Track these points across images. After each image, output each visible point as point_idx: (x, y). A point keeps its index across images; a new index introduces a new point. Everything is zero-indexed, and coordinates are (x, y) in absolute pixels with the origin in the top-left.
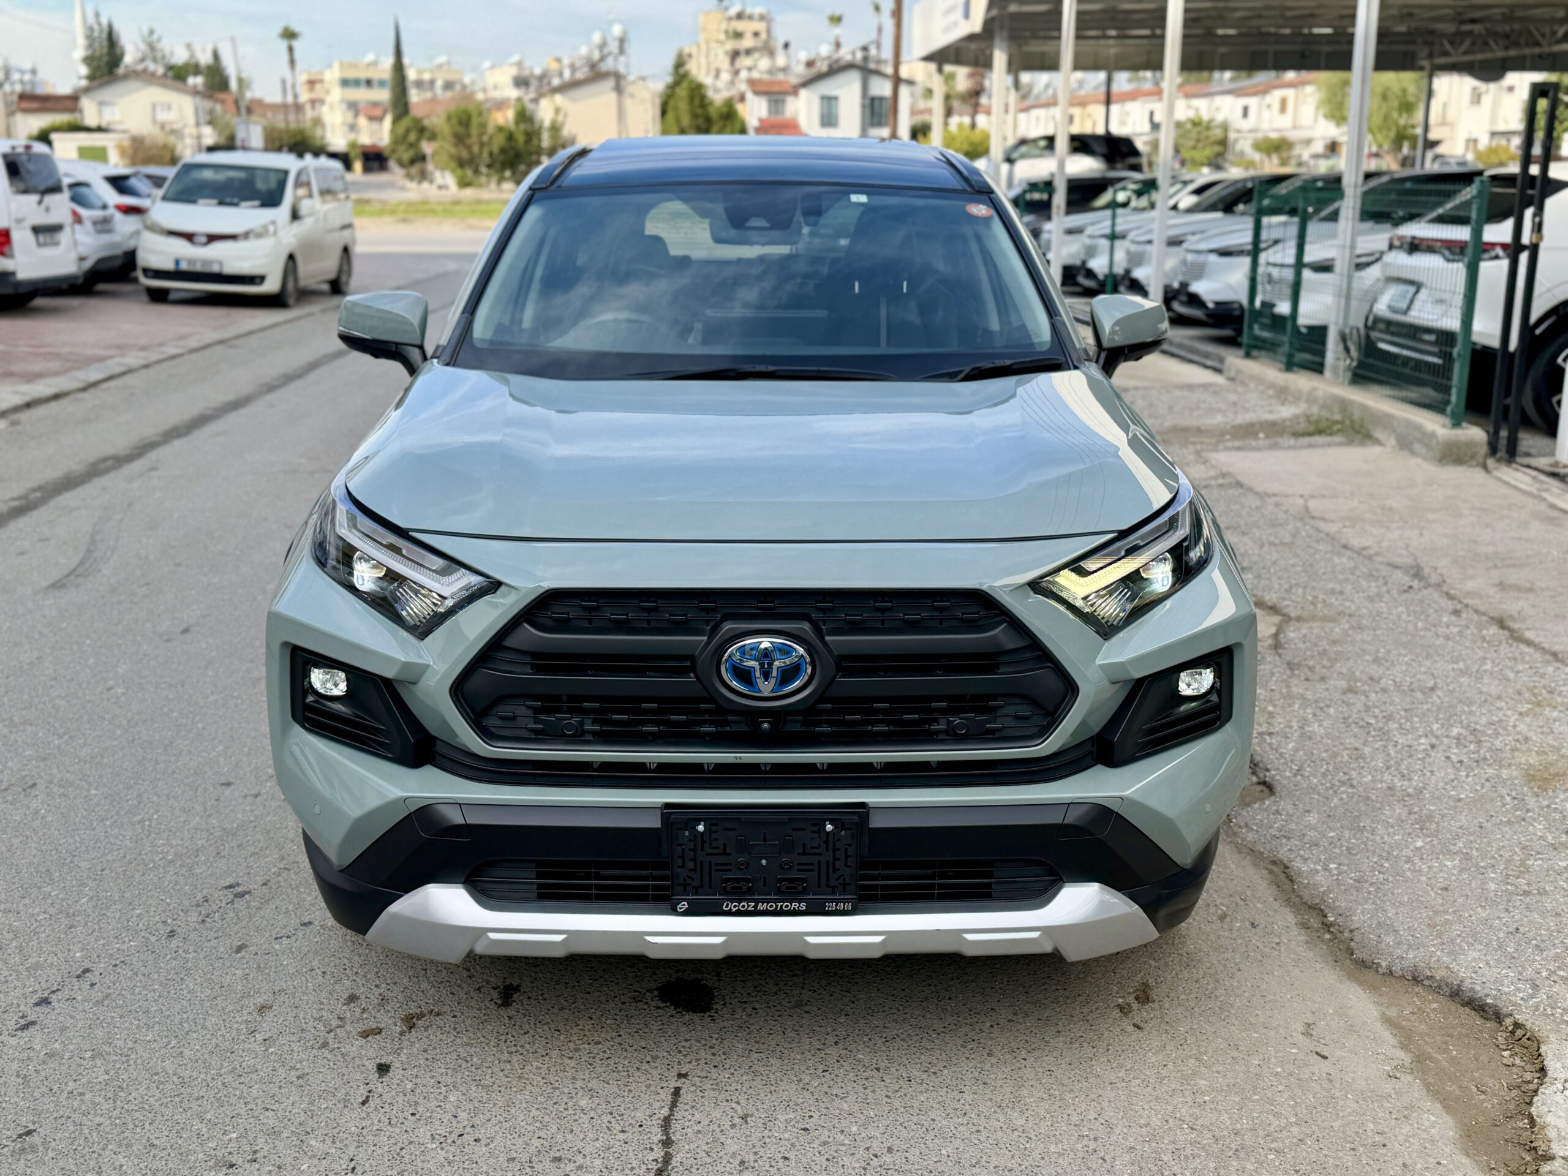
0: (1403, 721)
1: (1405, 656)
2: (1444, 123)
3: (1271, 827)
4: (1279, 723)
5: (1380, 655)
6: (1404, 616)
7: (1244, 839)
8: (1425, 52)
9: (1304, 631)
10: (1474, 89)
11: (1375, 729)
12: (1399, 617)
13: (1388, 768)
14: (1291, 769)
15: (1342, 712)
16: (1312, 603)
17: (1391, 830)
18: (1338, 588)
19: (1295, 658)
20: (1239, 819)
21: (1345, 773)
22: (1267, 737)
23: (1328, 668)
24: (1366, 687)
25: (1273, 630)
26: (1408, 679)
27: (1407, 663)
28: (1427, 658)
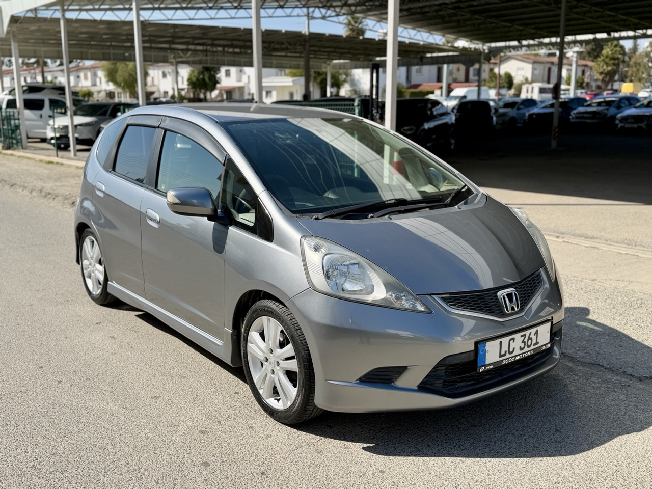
2: (153, 85)
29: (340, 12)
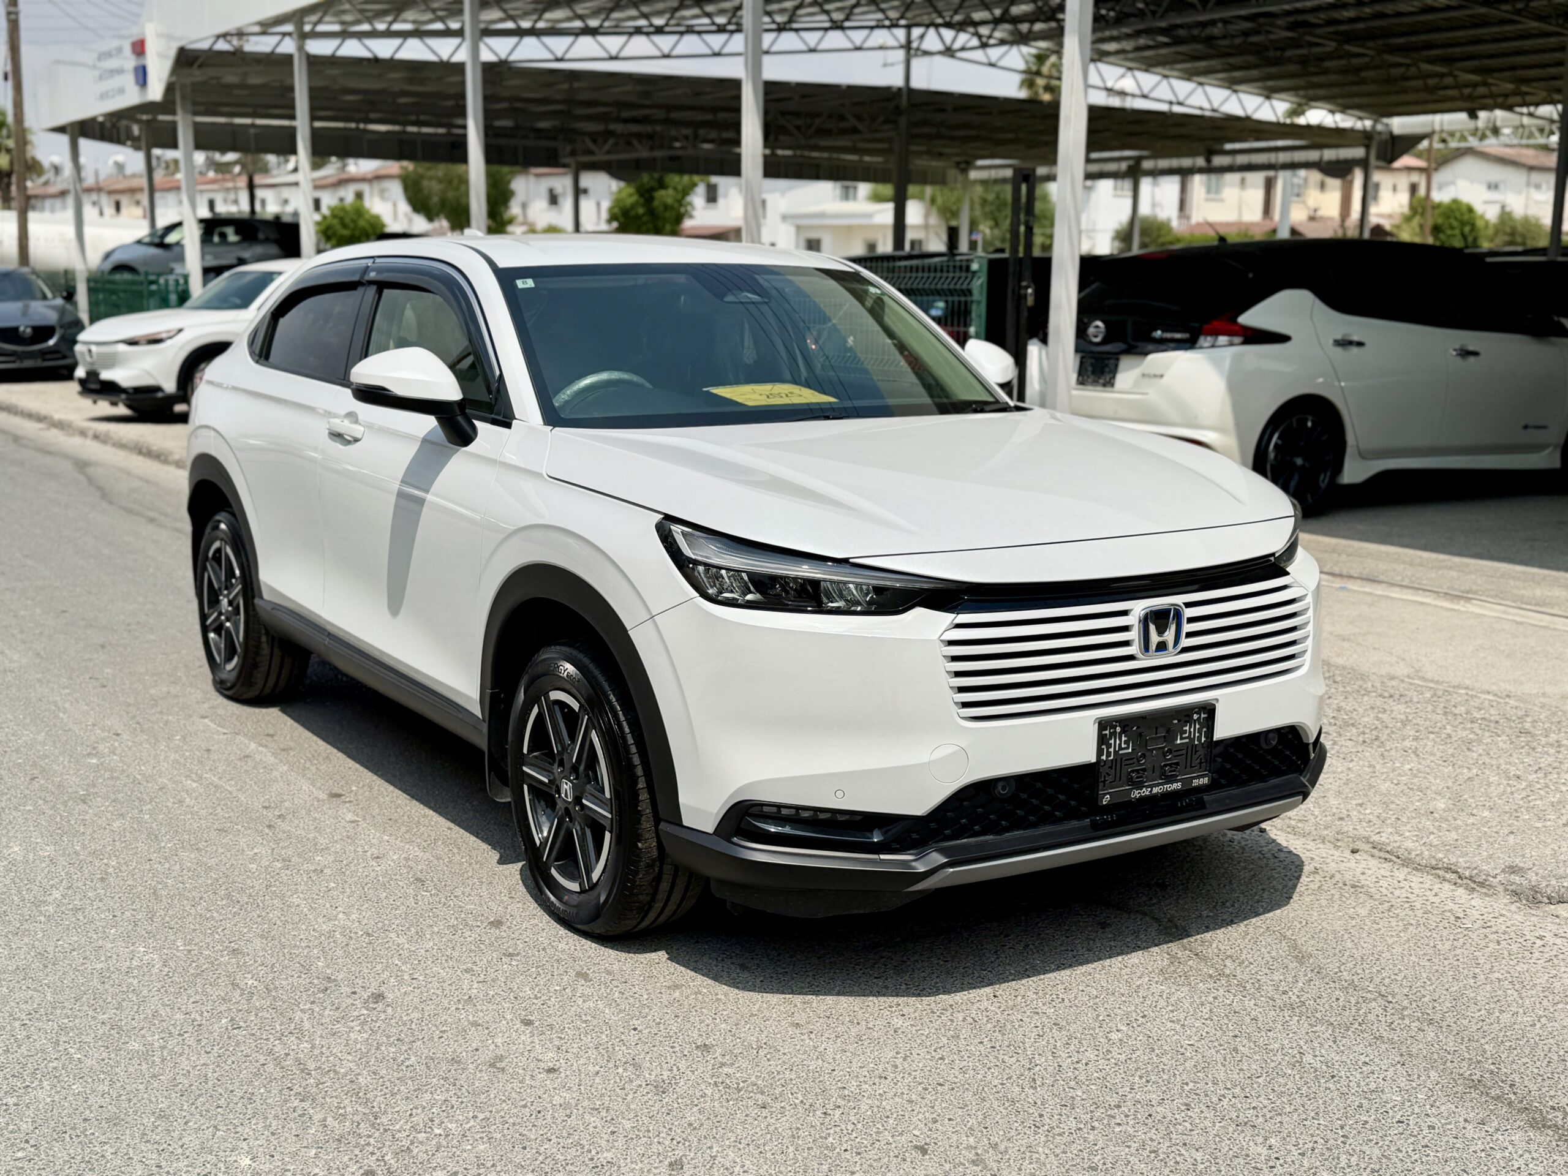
8: (569, 148)
29: (990, 37)
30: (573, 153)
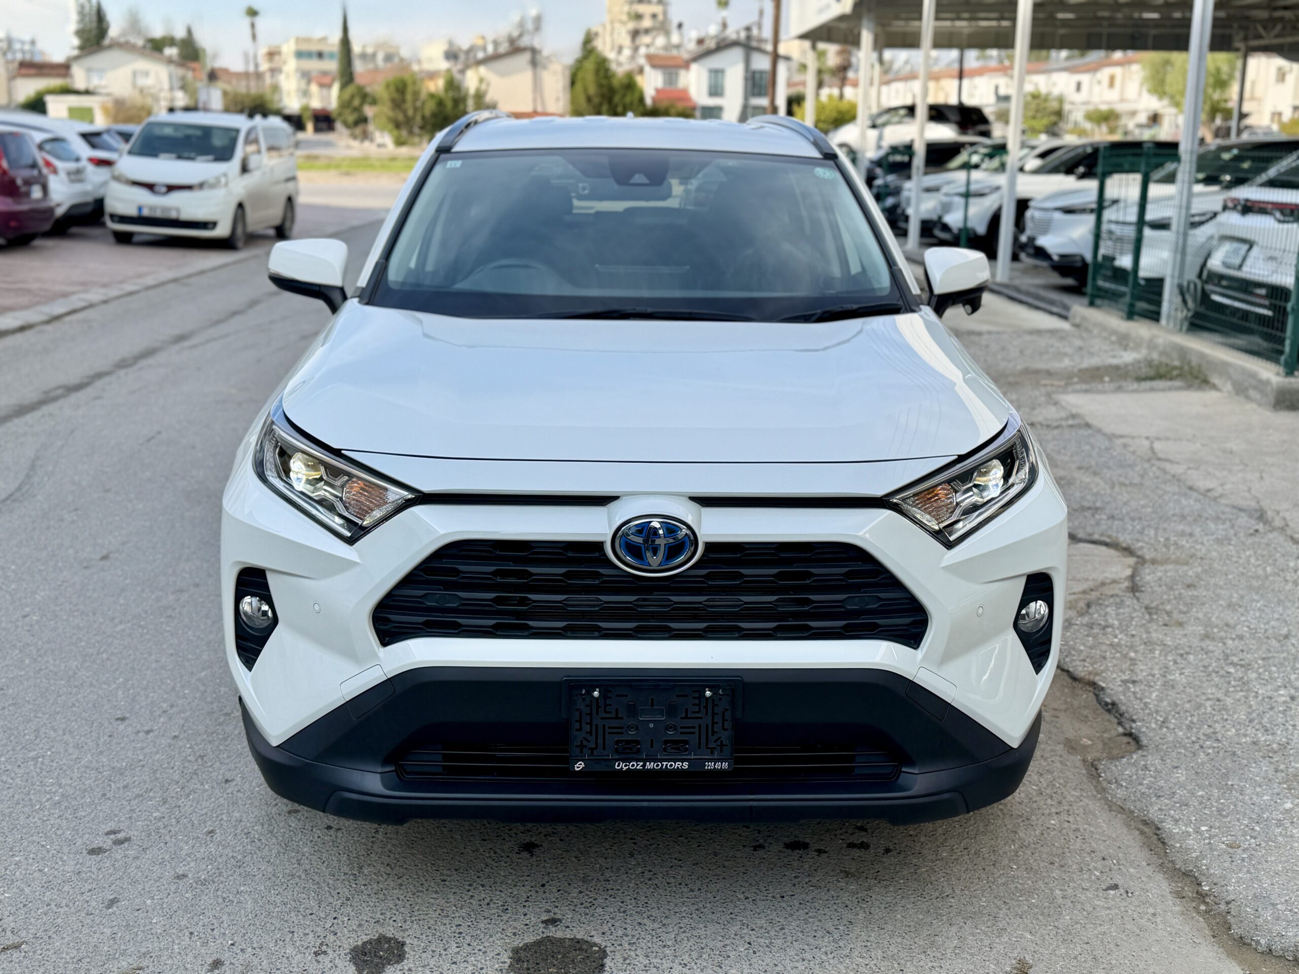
0: (1261, 670)
1: (1258, 601)
2: (1252, 98)
3: (1141, 784)
4: (1142, 671)
5: (1234, 600)
6: (1253, 560)
7: (1114, 796)
8: (1241, 34)
9: (1159, 574)
10: (1280, 69)
11: (1235, 680)
12: (1248, 562)
13: (1251, 721)
14: (1157, 720)
15: (1202, 660)
16: (1165, 546)
17: (1258, 789)
18: (1188, 530)
19: (1152, 602)
20: (1108, 774)
21: (1209, 726)
22: (1131, 685)
23: (1184, 613)
24: (1222, 634)
25: (1129, 572)
26: (1262, 626)
27: (1259, 609)
28: (1279, 604)
30: (1246, 39)
